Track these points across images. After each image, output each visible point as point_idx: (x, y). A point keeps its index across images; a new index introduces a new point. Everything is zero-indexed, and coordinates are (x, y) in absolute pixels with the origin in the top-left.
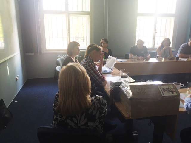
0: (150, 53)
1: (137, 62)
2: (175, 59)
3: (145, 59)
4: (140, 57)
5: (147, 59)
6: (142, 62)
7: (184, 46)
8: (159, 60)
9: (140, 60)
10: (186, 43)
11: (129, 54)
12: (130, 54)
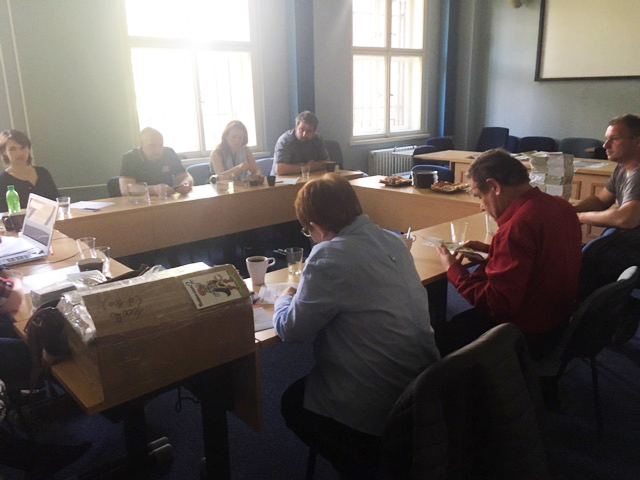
0: (192, 172)
1: (150, 205)
2: (266, 182)
3: (176, 190)
4: (158, 188)
5: (184, 192)
6: (167, 203)
7: (285, 139)
8: (220, 190)
9: (160, 197)
10: (290, 132)
11: (118, 180)
12: (121, 181)
